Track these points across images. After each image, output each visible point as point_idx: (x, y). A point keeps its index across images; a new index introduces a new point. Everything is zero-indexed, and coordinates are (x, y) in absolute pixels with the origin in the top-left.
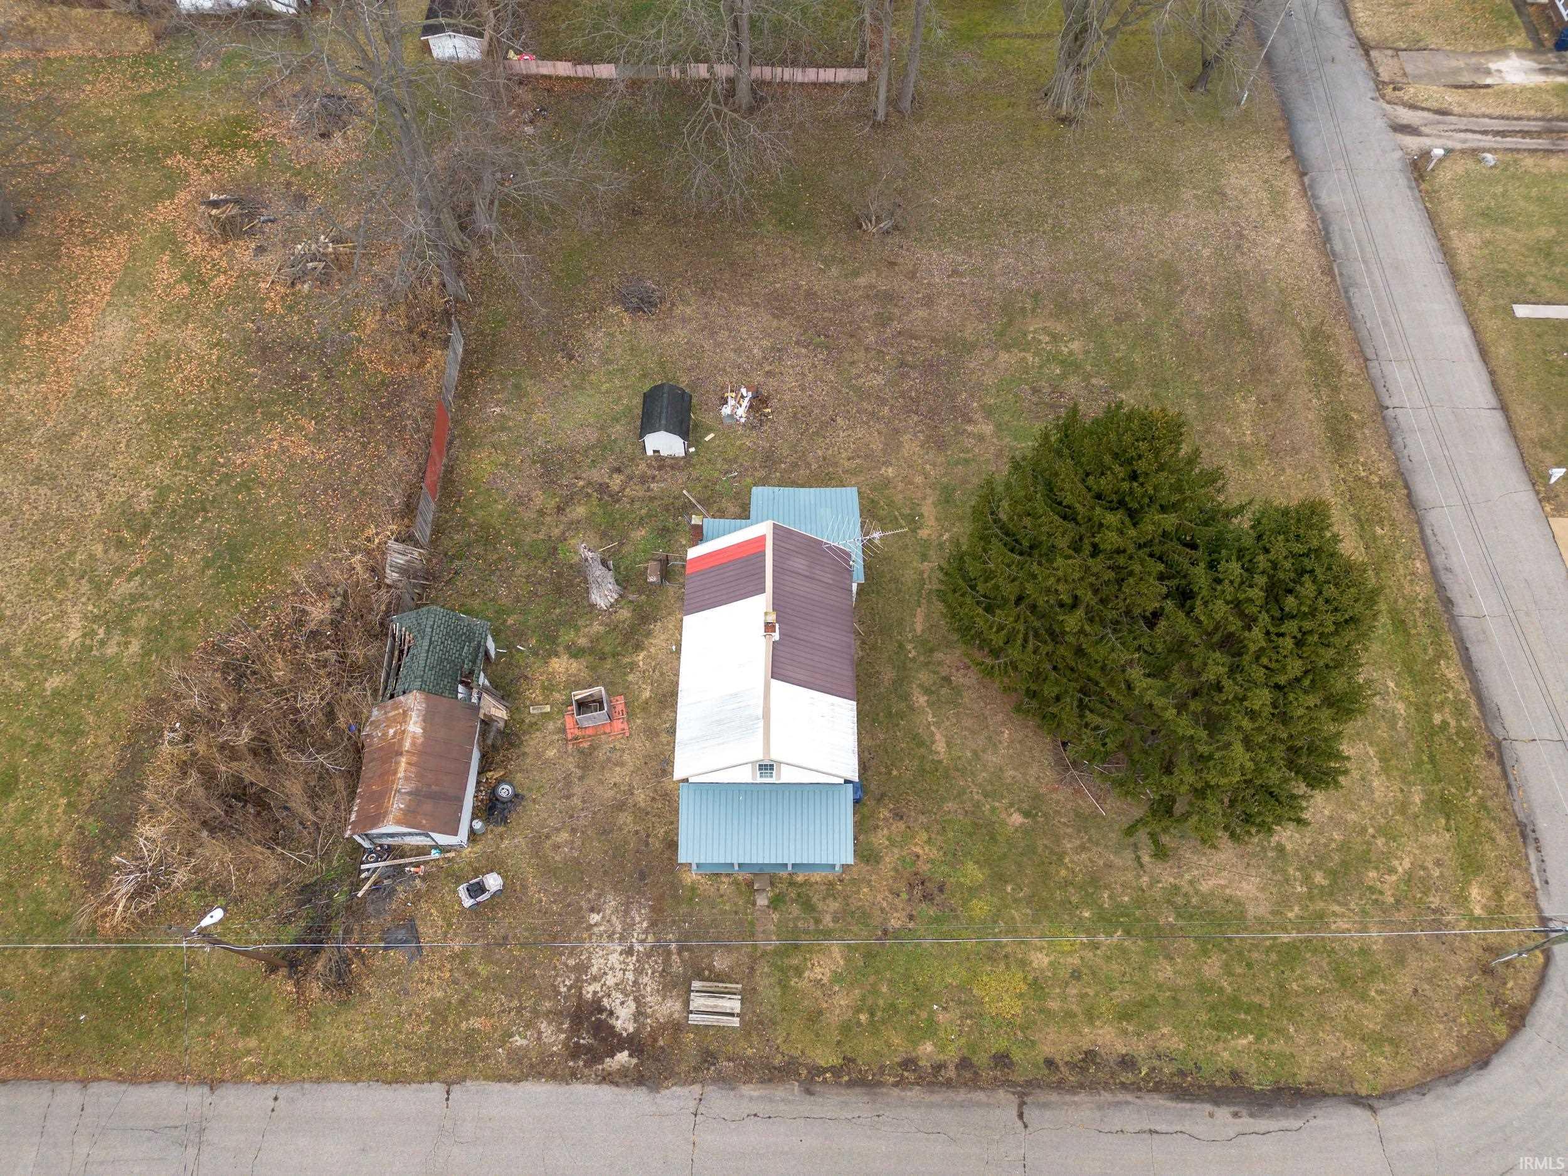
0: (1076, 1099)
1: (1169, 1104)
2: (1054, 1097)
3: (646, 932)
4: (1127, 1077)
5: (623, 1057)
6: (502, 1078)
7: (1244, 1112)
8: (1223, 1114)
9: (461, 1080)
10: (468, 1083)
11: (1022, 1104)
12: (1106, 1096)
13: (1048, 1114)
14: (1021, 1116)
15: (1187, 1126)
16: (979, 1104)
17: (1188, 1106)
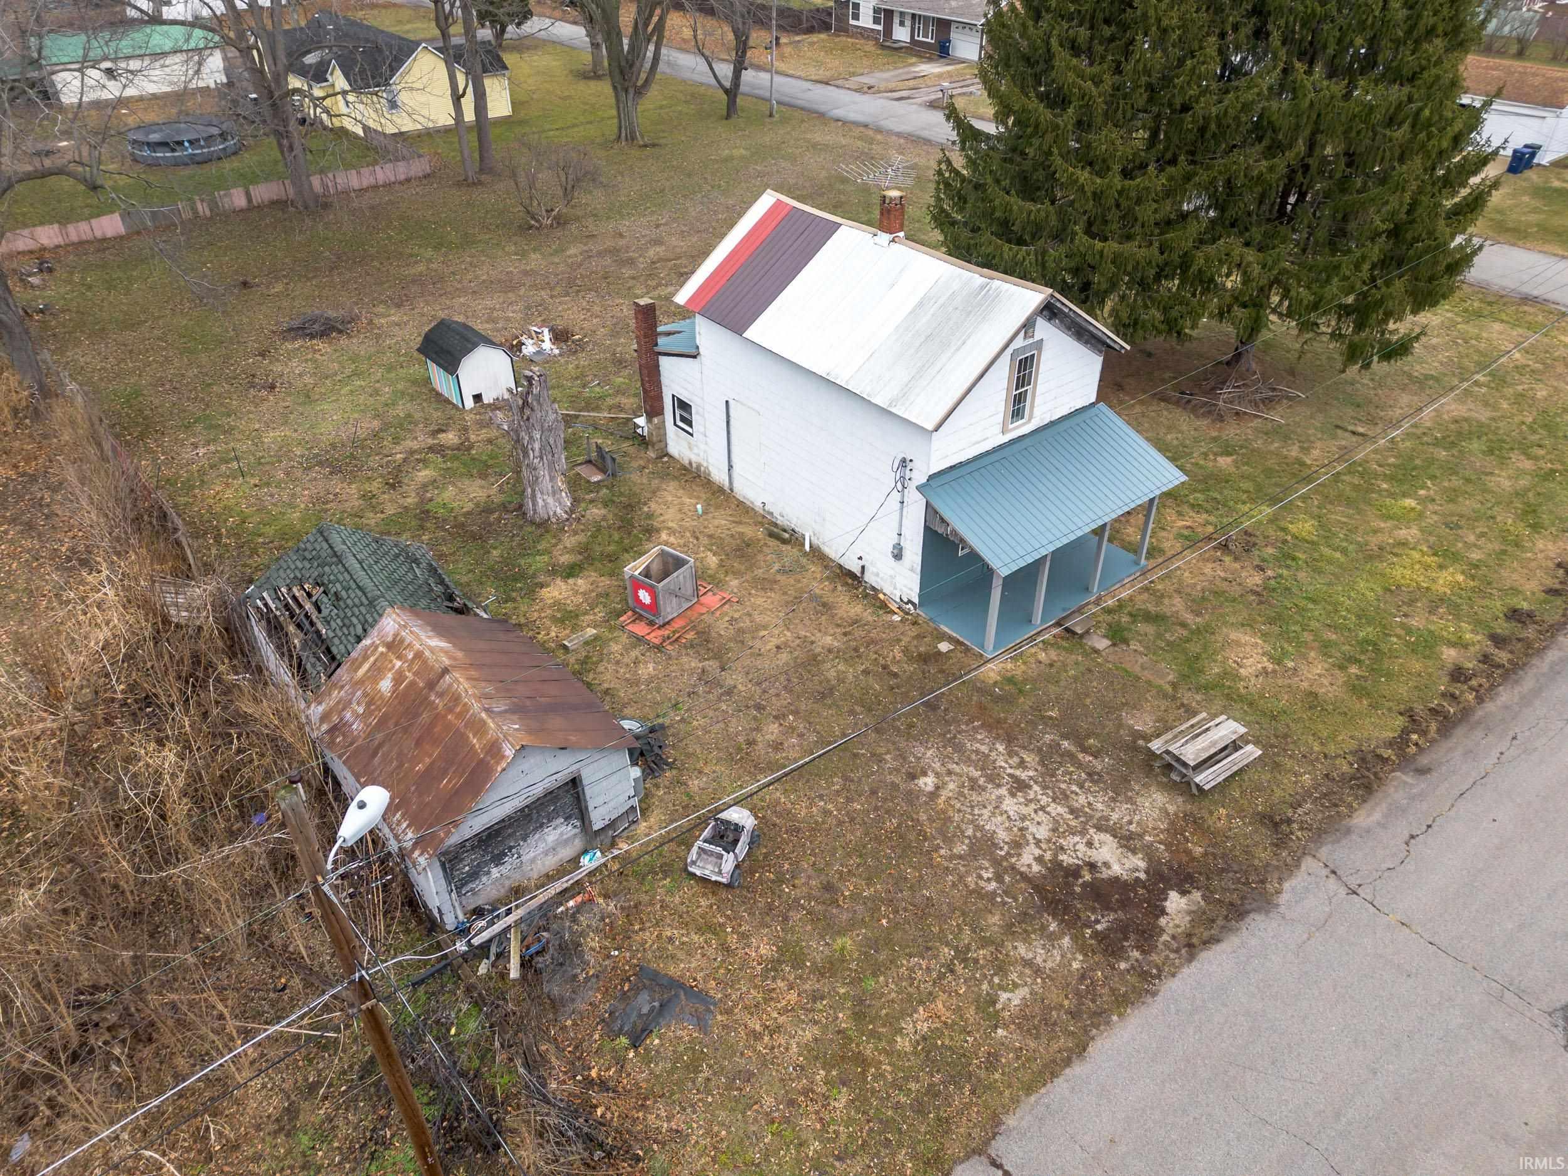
3: (1011, 753)
6: (1052, 1069)
9: (994, 1125)
10: (1011, 1121)
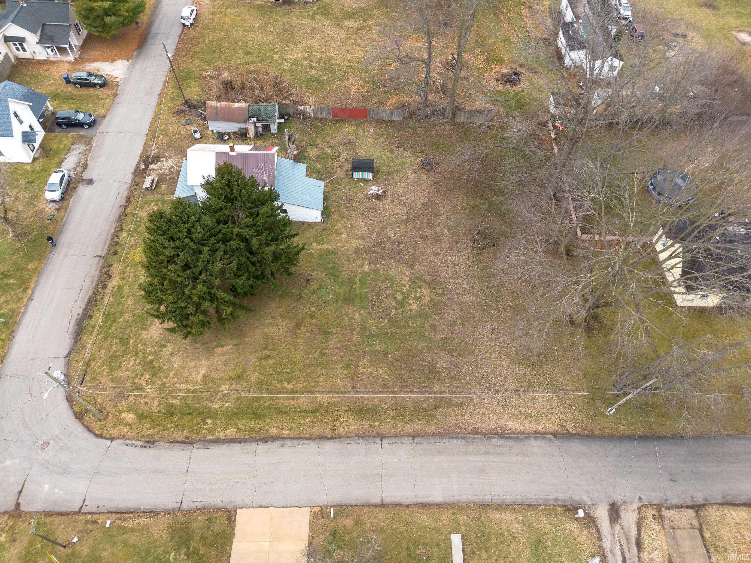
0: (98, 271)
1: (88, 296)
2: (100, 265)
4: (100, 285)
5: (143, 167)
7: (78, 317)
8: (80, 311)
9: (147, 136)
10: (146, 138)
11: (101, 257)
12: (96, 279)
13: (96, 263)
14: (98, 256)
15: (79, 300)
16: (105, 246)
17: (86, 301)
